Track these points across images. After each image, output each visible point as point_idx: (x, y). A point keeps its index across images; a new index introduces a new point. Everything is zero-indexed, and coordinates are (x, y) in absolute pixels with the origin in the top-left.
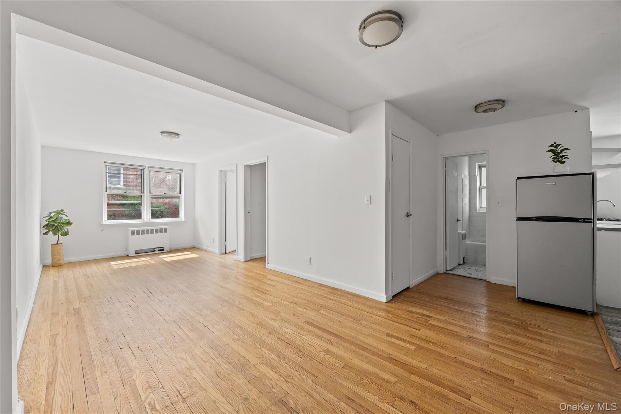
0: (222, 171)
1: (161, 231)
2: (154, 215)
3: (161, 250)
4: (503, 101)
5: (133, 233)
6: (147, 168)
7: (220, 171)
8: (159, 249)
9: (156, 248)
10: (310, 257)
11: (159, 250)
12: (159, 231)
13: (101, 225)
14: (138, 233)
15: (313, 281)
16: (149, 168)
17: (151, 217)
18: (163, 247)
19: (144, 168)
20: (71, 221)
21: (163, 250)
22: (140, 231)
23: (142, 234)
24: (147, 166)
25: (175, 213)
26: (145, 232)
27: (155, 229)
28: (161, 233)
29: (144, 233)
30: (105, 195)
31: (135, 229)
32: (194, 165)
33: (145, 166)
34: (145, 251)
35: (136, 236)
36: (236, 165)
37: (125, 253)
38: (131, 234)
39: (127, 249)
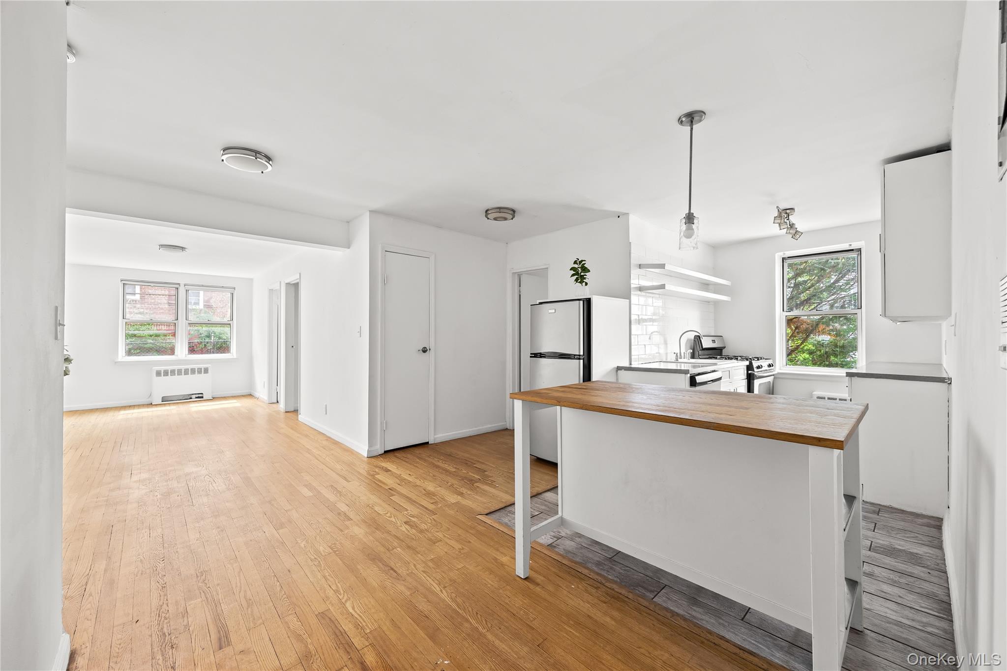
0: (272, 290)
1: (200, 371)
2: (192, 350)
3: (200, 397)
4: (514, 211)
5: (158, 374)
6: (182, 286)
7: (270, 290)
8: (197, 396)
9: (193, 394)
10: (325, 404)
11: (196, 398)
12: (196, 372)
13: (116, 363)
14: (166, 373)
15: (327, 434)
16: (186, 286)
17: (189, 352)
18: (202, 394)
19: (178, 286)
20: (71, 357)
21: (202, 397)
22: (169, 372)
23: (171, 375)
24: (182, 283)
25: (222, 347)
26: (176, 372)
27: (191, 369)
28: (199, 375)
29: (175, 374)
30: (121, 322)
31: (162, 368)
32: (252, 280)
33: (179, 284)
34: (176, 398)
35: (162, 378)
36: (279, 283)
37: (147, 400)
38: (155, 376)
39: (150, 395)
